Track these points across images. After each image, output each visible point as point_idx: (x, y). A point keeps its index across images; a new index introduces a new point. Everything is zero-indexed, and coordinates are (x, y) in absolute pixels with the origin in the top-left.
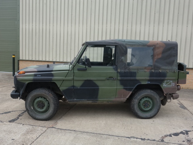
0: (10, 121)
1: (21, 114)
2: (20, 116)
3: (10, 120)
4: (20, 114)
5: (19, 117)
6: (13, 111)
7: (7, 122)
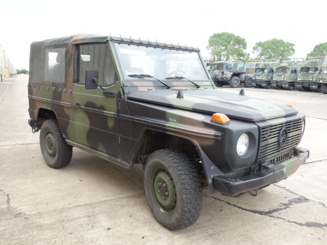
0: (306, 200)
1: (281, 209)
2: (285, 205)
3: (307, 203)
4: (285, 208)
5: (288, 202)
6: (301, 224)
7: (313, 201)
